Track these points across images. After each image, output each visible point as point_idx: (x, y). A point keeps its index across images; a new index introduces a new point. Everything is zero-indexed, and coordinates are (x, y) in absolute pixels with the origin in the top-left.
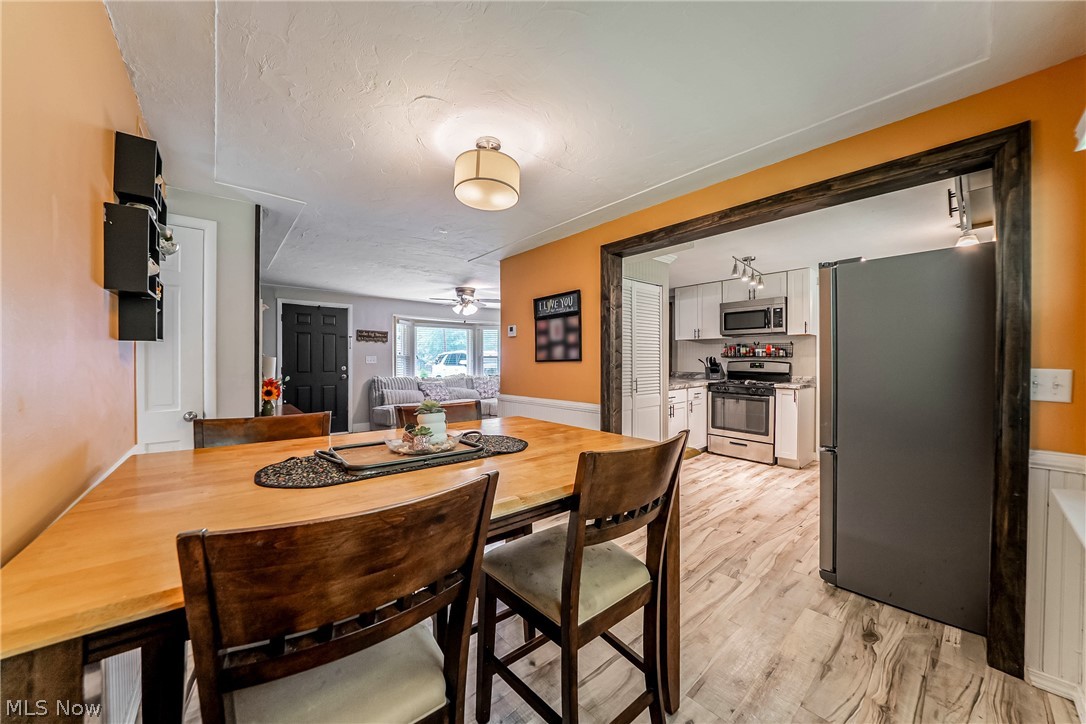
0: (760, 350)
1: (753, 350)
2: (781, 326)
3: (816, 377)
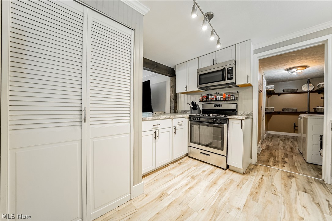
0: (220, 97)
1: (216, 97)
2: (232, 78)
3: (253, 112)
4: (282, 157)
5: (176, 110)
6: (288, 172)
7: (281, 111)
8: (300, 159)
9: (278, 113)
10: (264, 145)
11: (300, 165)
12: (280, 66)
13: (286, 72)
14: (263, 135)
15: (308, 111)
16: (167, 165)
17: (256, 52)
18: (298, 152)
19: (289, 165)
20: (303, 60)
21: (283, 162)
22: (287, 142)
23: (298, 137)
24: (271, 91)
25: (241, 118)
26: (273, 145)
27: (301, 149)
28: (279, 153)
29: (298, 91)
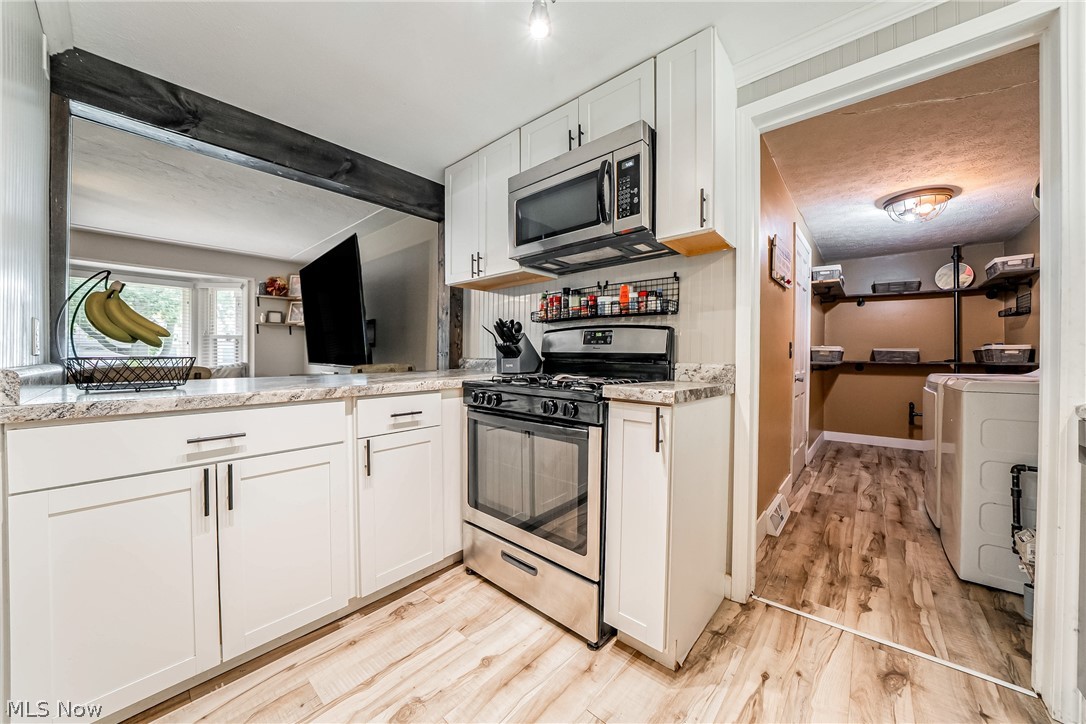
0: (608, 300)
1: (595, 299)
2: (634, 209)
3: (734, 365)
4: (865, 552)
5: (460, 356)
6: (881, 646)
7: (867, 359)
8: (931, 562)
9: (858, 368)
10: (803, 493)
11: (934, 594)
12: (856, 184)
13: (882, 214)
14: (802, 451)
15: (954, 361)
16: (332, 625)
17: (749, 93)
18: (925, 522)
19: (886, 596)
20: (940, 159)
21: (866, 582)
22: (885, 473)
23: (922, 452)
24: (829, 287)
25: (658, 399)
26: (836, 492)
27: (935, 507)
28: (852, 534)
29: (922, 289)
